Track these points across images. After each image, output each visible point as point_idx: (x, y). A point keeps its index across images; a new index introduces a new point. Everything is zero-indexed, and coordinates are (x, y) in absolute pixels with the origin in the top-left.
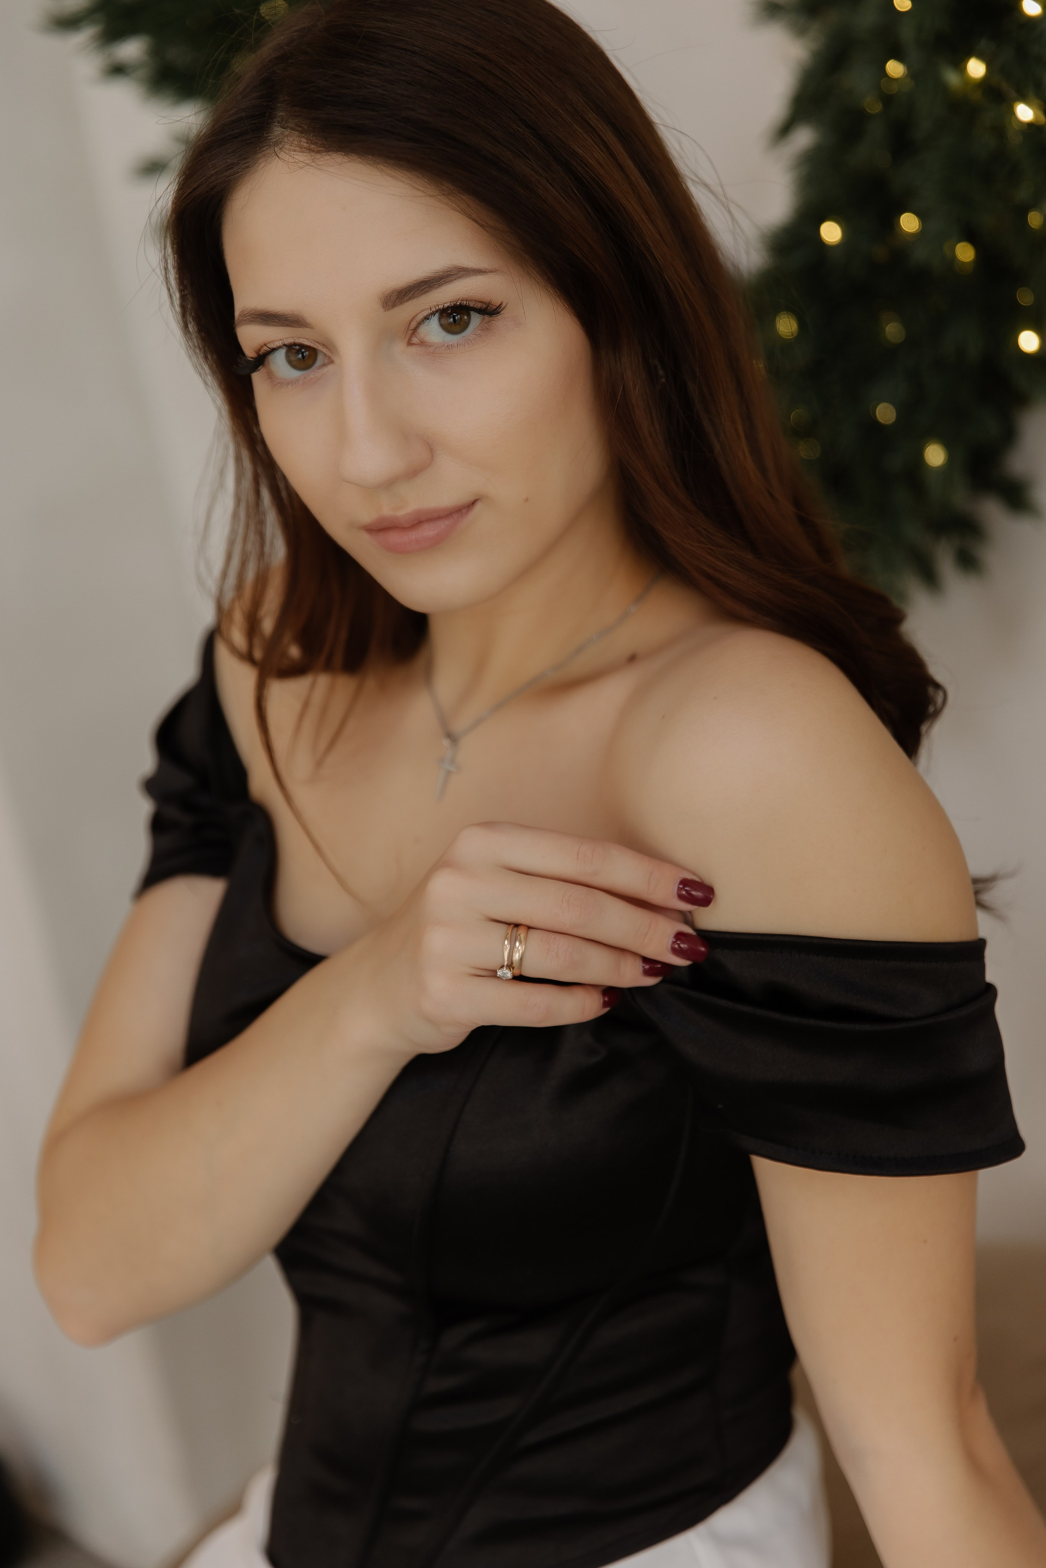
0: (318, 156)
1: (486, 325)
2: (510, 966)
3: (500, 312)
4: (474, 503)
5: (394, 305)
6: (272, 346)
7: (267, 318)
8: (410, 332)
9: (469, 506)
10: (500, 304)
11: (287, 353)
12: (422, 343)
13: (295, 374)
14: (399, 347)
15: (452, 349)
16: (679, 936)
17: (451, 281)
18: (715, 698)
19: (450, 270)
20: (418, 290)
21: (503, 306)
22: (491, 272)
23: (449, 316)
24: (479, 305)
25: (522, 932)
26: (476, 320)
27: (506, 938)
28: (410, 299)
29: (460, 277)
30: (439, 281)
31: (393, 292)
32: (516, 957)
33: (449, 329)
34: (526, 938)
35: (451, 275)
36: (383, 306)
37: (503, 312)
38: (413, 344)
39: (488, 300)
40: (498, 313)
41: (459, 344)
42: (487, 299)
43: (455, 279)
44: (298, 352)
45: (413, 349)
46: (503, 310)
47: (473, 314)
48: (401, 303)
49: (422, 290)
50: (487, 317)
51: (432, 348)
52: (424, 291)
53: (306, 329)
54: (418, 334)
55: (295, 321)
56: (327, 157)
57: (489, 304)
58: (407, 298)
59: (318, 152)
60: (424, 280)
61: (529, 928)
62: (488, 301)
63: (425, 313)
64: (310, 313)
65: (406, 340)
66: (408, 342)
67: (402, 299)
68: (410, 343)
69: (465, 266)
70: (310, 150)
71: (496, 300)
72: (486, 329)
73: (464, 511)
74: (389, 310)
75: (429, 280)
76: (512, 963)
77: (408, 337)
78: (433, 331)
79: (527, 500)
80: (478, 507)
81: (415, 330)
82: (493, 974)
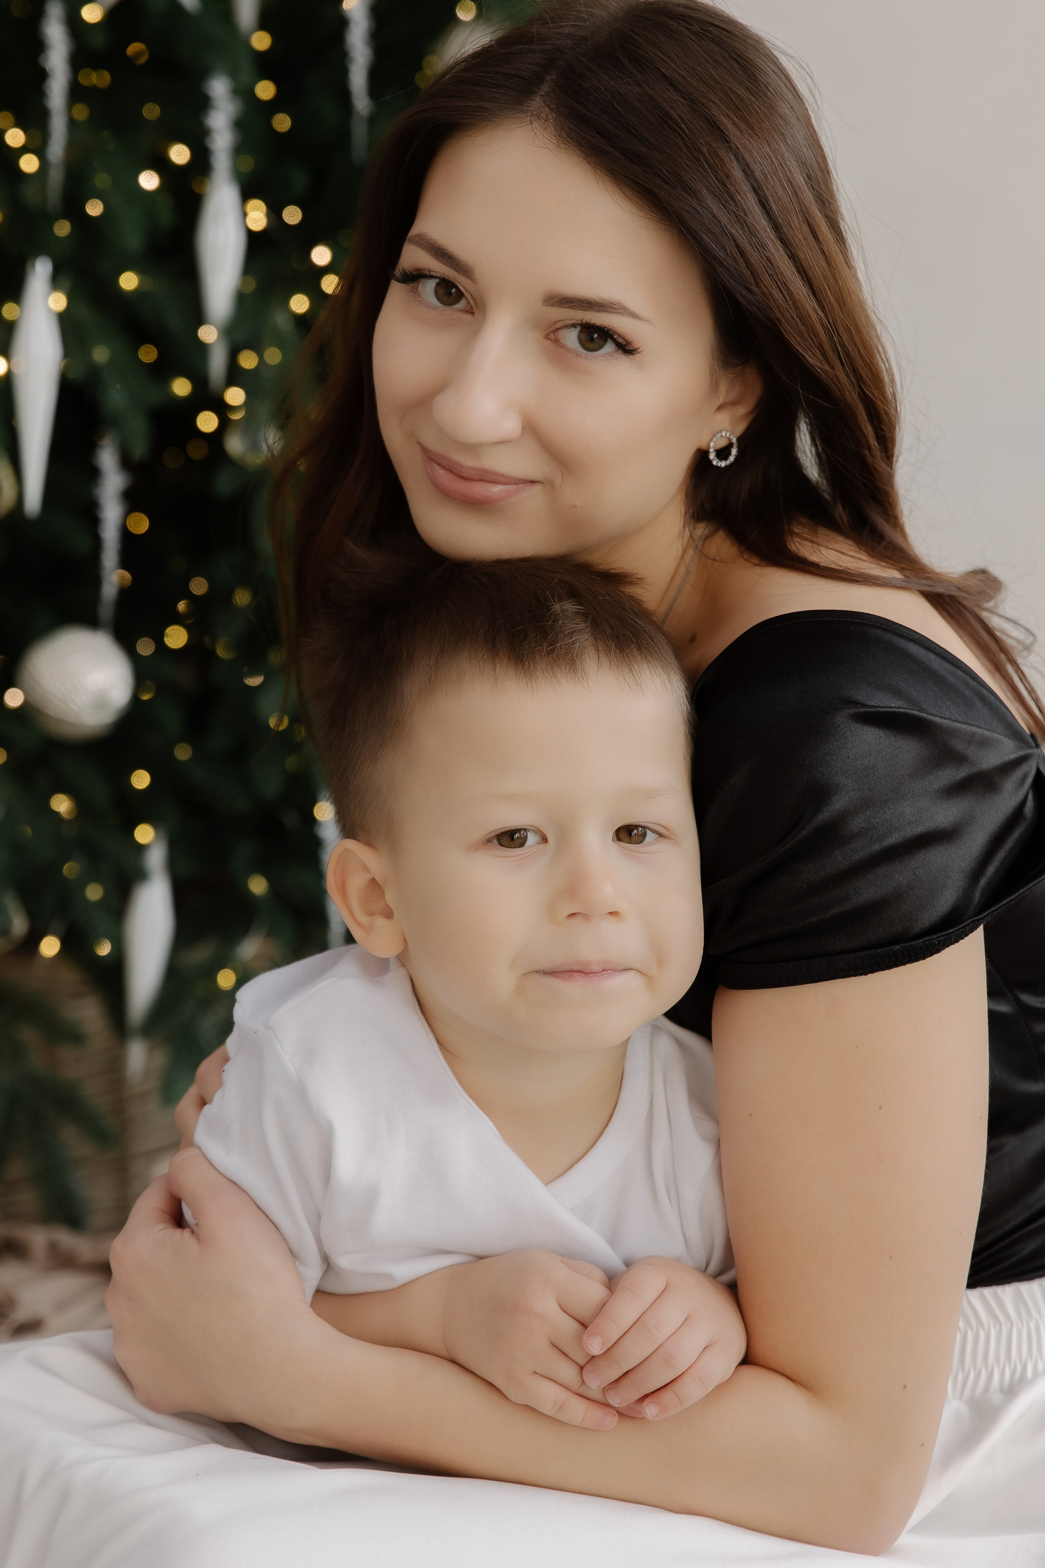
4: (534, 482)
5: (552, 305)
6: (432, 273)
7: (440, 253)
8: (553, 329)
9: (529, 483)
11: (438, 284)
12: (556, 341)
14: (537, 335)
15: (576, 358)
19: (614, 302)
20: (579, 304)
21: (639, 351)
22: (645, 320)
23: (589, 333)
24: (620, 340)
26: (609, 347)
28: (565, 307)
29: (620, 314)
31: (559, 296)
33: (582, 342)
35: (614, 308)
36: (544, 302)
37: (635, 354)
38: (549, 339)
39: (630, 340)
40: (631, 353)
41: (581, 356)
43: (616, 313)
44: (448, 288)
45: (547, 343)
46: (637, 353)
47: (610, 342)
48: (560, 306)
49: (583, 306)
50: (619, 351)
51: (561, 349)
52: (583, 308)
53: (468, 278)
54: (557, 334)
55: (462, 268)
57: (628, 343)
58: (567, 306)
60: (589, 301)
63: (574, 322)
64: (480, 271)
65: (545, 333)
66: (546, 335)
67: (562, 304)
68: (547, 337)
69: (630, 308)
71: (636, 343)
72: (611, 358)
74: (547, 306)
75: (592, 302)
77: (548, 331)
78: (571, 338)
81: (558, 329)
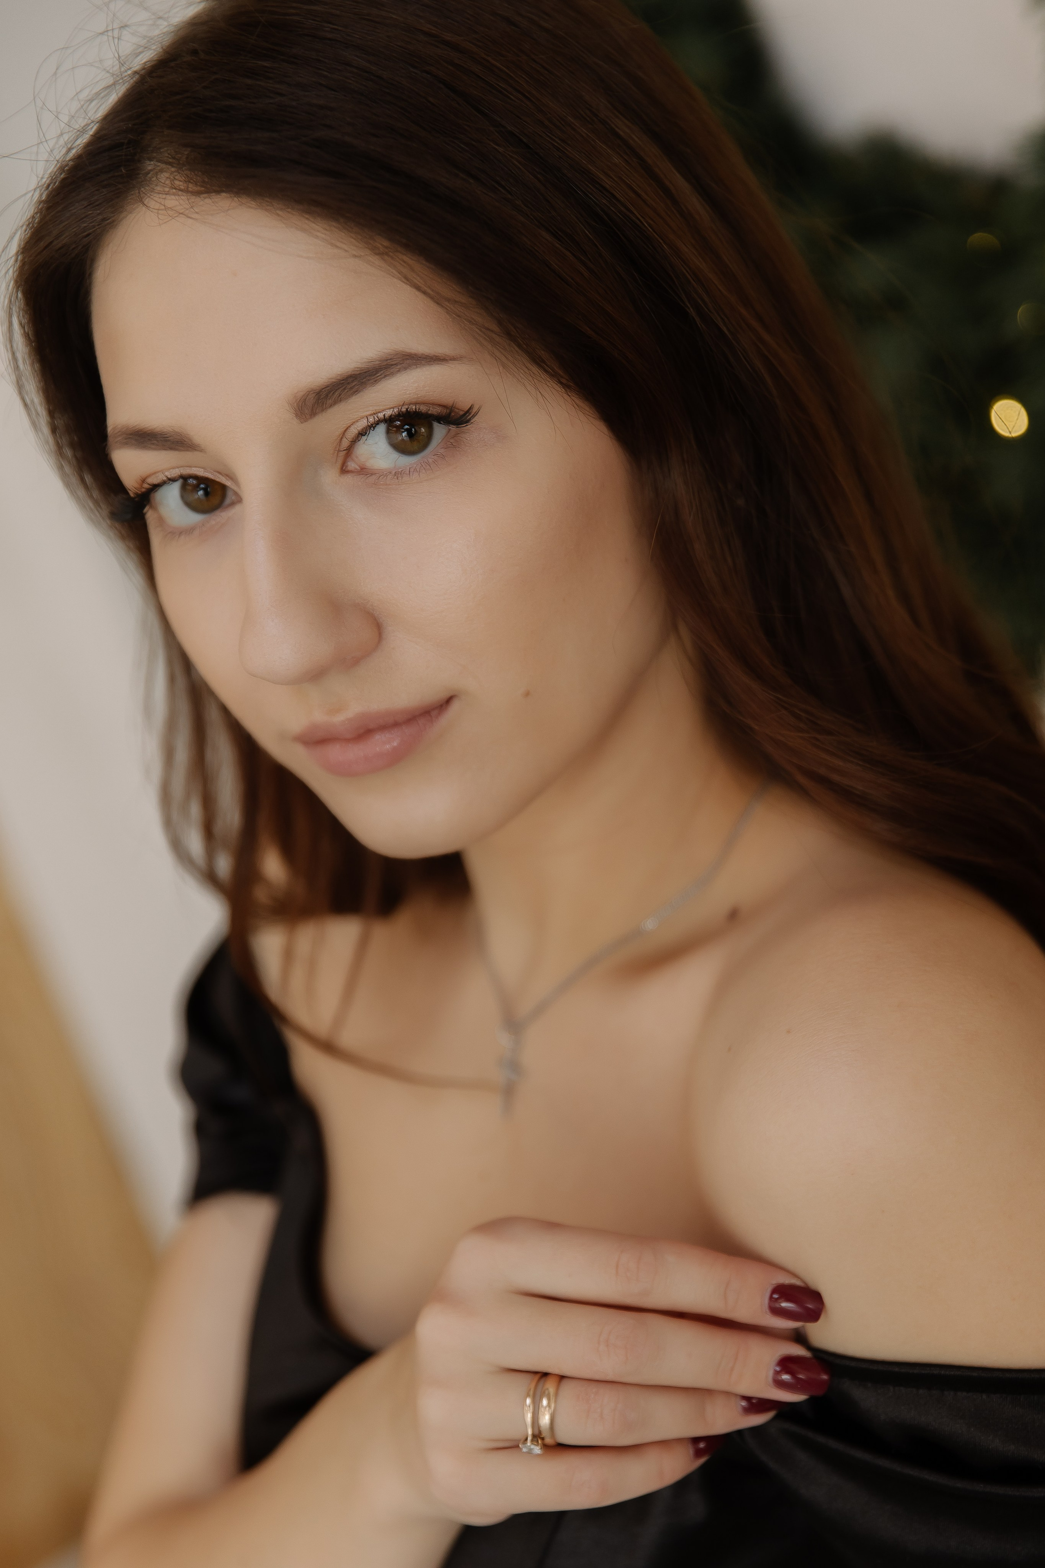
0: (198, 199)
1: (452, 441)
2: (537, 1437)
3: (470, 420)
4: (449, 700)
5: (313, 414)
6: (159, 477)
7: (144, 438)
8: (343, 454)
9: (441, 706)
10: (471, 408)
11: (179, 490)
12: (363, 471)
13: (194, 518)
14: (329, 477)
15: (402, 478)
16: (786, 1363)
17: (392, 374)
18: (789, 1032)
19: (390, 357)
20: (345, 389)
21: (474, 410)
22: (453, 359)
23: (399, 429)
24: (439, 411)
25: (550, 1386)
26: (440, 431)
27: (528, 1395)
28: (335, 403)
29: (405, 369)
30: (375, 374)
31: (309, 393)
32: (545, 1420)
33: (401, 449)
34: (556, 1394)
35: (392, 365)
36: (297, 415)
37: (474, 420)
38: (348, 472)
40: (468, 421)
41: (412, 470)
42: (448, 400)
43: (399, 371)
44: (196, 488)
45: (348, 479)
46: (474, 416)
47: (436, 425)
48: (323, 410)
49: (351, 388)
50: (453, 428)
51: (374, 477)
52: (354, 390)
53: (196, 453)
54: (357, 457)
55: (177, 442)
56: (208, 201)
57: (452, 408)
58: (331, 401)
59: (198, 194)
60: (353, 373)
61: (562, 1378)
62: (450, 403)
63: (363, 424)
64: (196, 431)
65: (338, 465)
66: (340, 468)
67: (323, 404)
68: (344, 470)
69: (413, 351)
70: (186, 191)
71: (463, 403)
72: (453, 445)
73: (434, 713)
74: (306, 420)
75: (359, 374)
76: (540, 1432)
77: (338, 461)
78: (377, 451)
79: (527, 694)
80: (455, 706)
81: (349, 450)
82: (512, 1446)
